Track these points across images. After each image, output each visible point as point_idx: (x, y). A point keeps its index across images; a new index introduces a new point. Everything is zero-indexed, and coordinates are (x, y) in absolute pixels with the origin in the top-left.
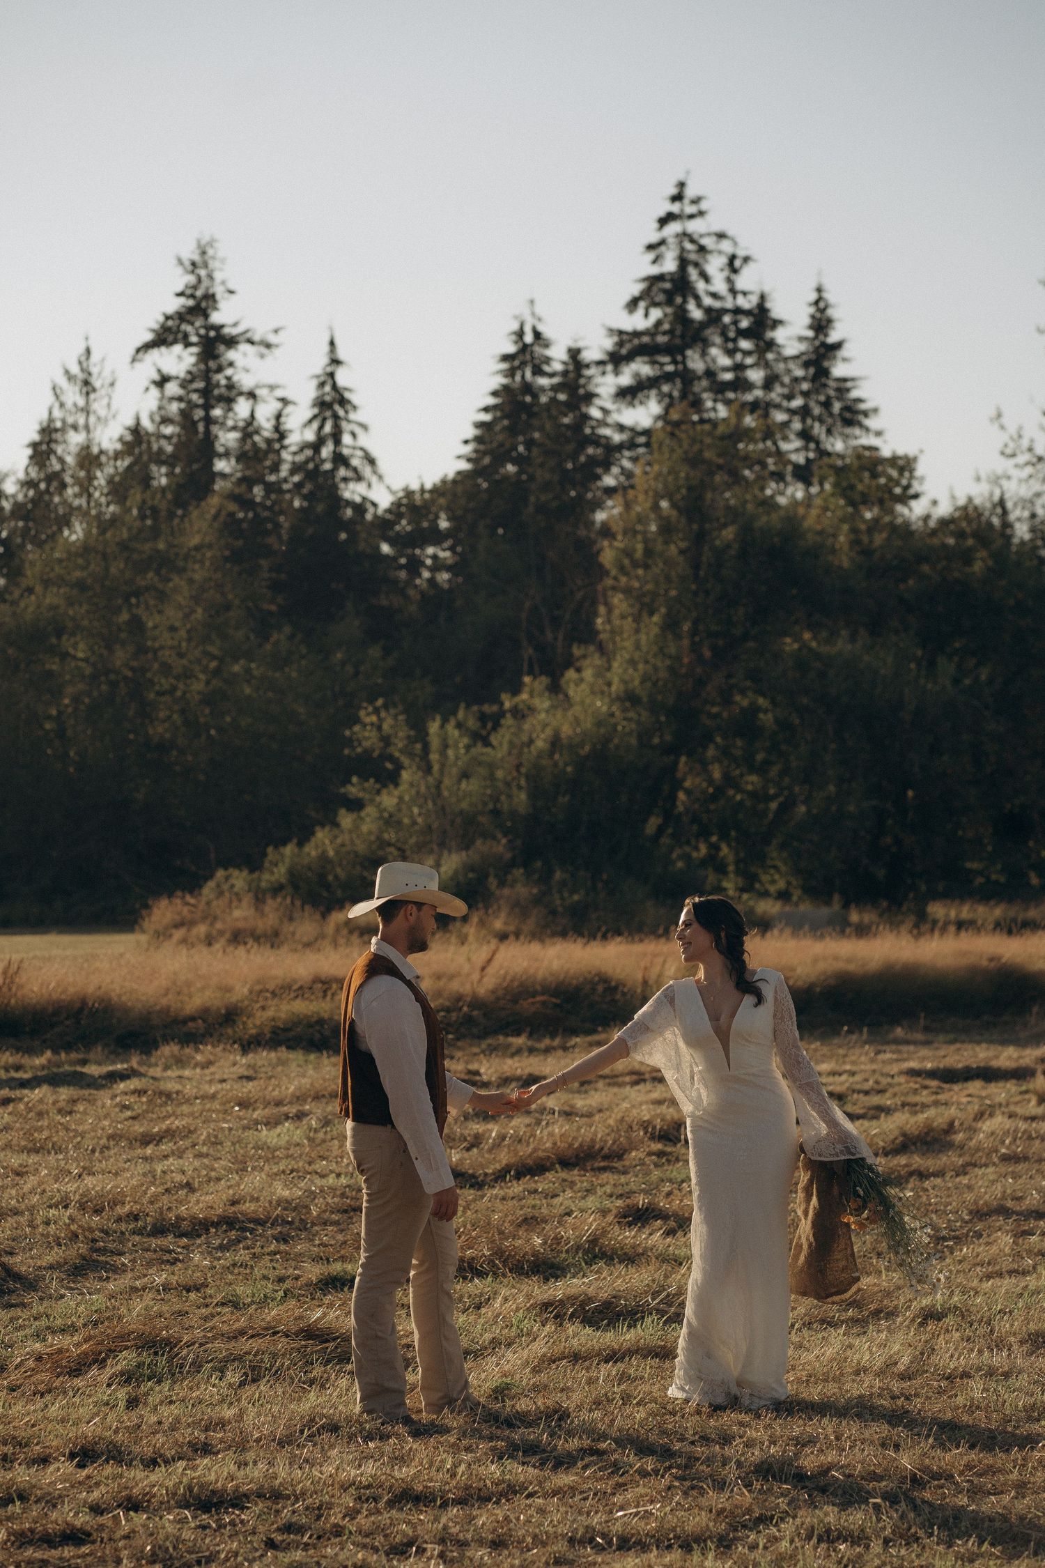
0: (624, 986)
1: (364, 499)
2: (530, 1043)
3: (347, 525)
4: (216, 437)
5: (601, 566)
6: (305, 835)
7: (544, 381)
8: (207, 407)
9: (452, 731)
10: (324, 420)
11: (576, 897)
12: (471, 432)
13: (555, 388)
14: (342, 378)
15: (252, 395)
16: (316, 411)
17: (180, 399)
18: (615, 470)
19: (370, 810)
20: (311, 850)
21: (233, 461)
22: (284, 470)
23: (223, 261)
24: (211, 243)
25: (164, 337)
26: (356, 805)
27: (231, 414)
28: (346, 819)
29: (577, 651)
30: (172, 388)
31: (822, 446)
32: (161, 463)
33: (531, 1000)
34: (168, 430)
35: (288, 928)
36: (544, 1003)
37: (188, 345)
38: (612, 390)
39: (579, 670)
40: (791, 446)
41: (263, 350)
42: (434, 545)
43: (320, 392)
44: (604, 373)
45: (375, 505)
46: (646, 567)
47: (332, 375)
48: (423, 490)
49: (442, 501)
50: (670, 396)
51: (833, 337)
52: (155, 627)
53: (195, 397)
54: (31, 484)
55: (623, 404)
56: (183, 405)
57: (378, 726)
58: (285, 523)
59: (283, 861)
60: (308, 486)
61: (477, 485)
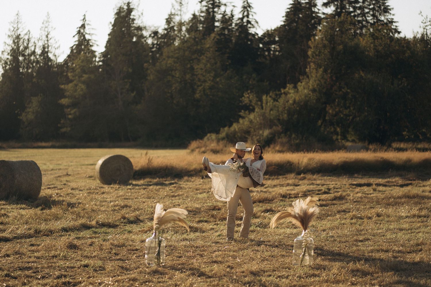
0: (294, 164)
1: (255, 33)
2: (269, 177)
3: (251, 40)
4: (215, 16)
5: (308, 55)
6: (230, 125)
8: (213, 8)
9: (269, 99)
10: (244, 11)
11: (297, 141)
12: (284, 14)
13: (306, 3)
15: (225, 5)
16: (242, 9)
17: (206, 6)
18: (321, 25)
19: (247, 119)
20: (232, 129)
21: (220, 22)
22: (233, 25)
26: (243, 118)
27: (219, 10)
28: (241, 121)
29: (301, 78)
30: (204, 3)
31: (378, 18)
32: (200, 23)
33: (271, 167)
34: (203, 14)
35: (225, 149)
36: (274, 168)
38: (322, 4)
39: (301, 83)
40: (370, 18)
42: (274, 44)
43: (243, 4)
45: (257, 34)
46: (319, 56)
48: (272, 30)
49: (277, 33)
50: (337, 5)
52: (197, 69)
53: (210, 6)
54: (165, 29)
55: (324, 7)
56: (207, 8)
57: (249, 97)
58: (234, 40)
59: (225, 131)
60: (240, 29)
61: (286, 29)
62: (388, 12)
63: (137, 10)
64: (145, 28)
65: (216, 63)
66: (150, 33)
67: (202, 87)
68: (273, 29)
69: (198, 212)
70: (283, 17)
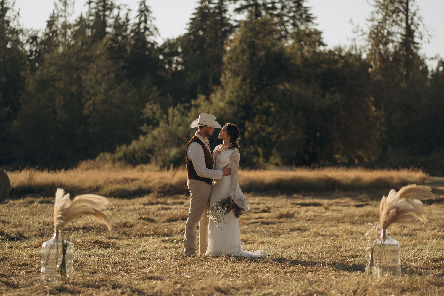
1: (154, 41)
3: (149, 50)
4: (107, 21)
6: (129, 143)
7: (211, 6)
8: (104, 11)
9: (176, 112)
10: (141, 16)
12: (190, 21)
13: (216, 8)
15: (118, 8)
16: (139, 13)
17: (96, 8)
18: (233, 34)
19: (149, 135)
20: (131, 148)
21: (112, 28)
22: (128, 32)
26: (145, 134)
27: (112, 13)
28: (142, 138)
29: (214, 88)
30: (93, 5)
31: (299, 28)
32: (89, 28)
34: (92, 18)
38: (234, 9)
39: (215, 94)
40: (290, 28)
42: (177, 56)
43: (140, 7)
44: (231, 3)
45: (157, 43)
47: (144, 2)
48: (173, 39)
49: (179, 43)
50: (252, 11)
52: (85, 79)
53: (100, 8)
54: (47, 34)
55: (236, 13)
56: (97, 10)
57: (152, 109)
58: (128, 48)
59: (121, 151)
60: (136, 37)
61: (190, 38)
62: (311, 21)
63: (12, 9)
64: (22, 31)
65: (108, 74)
66: (27, 38)
67: (91, 101)
68: (175, 38)
69: (104, 229)
70: (187, 24)
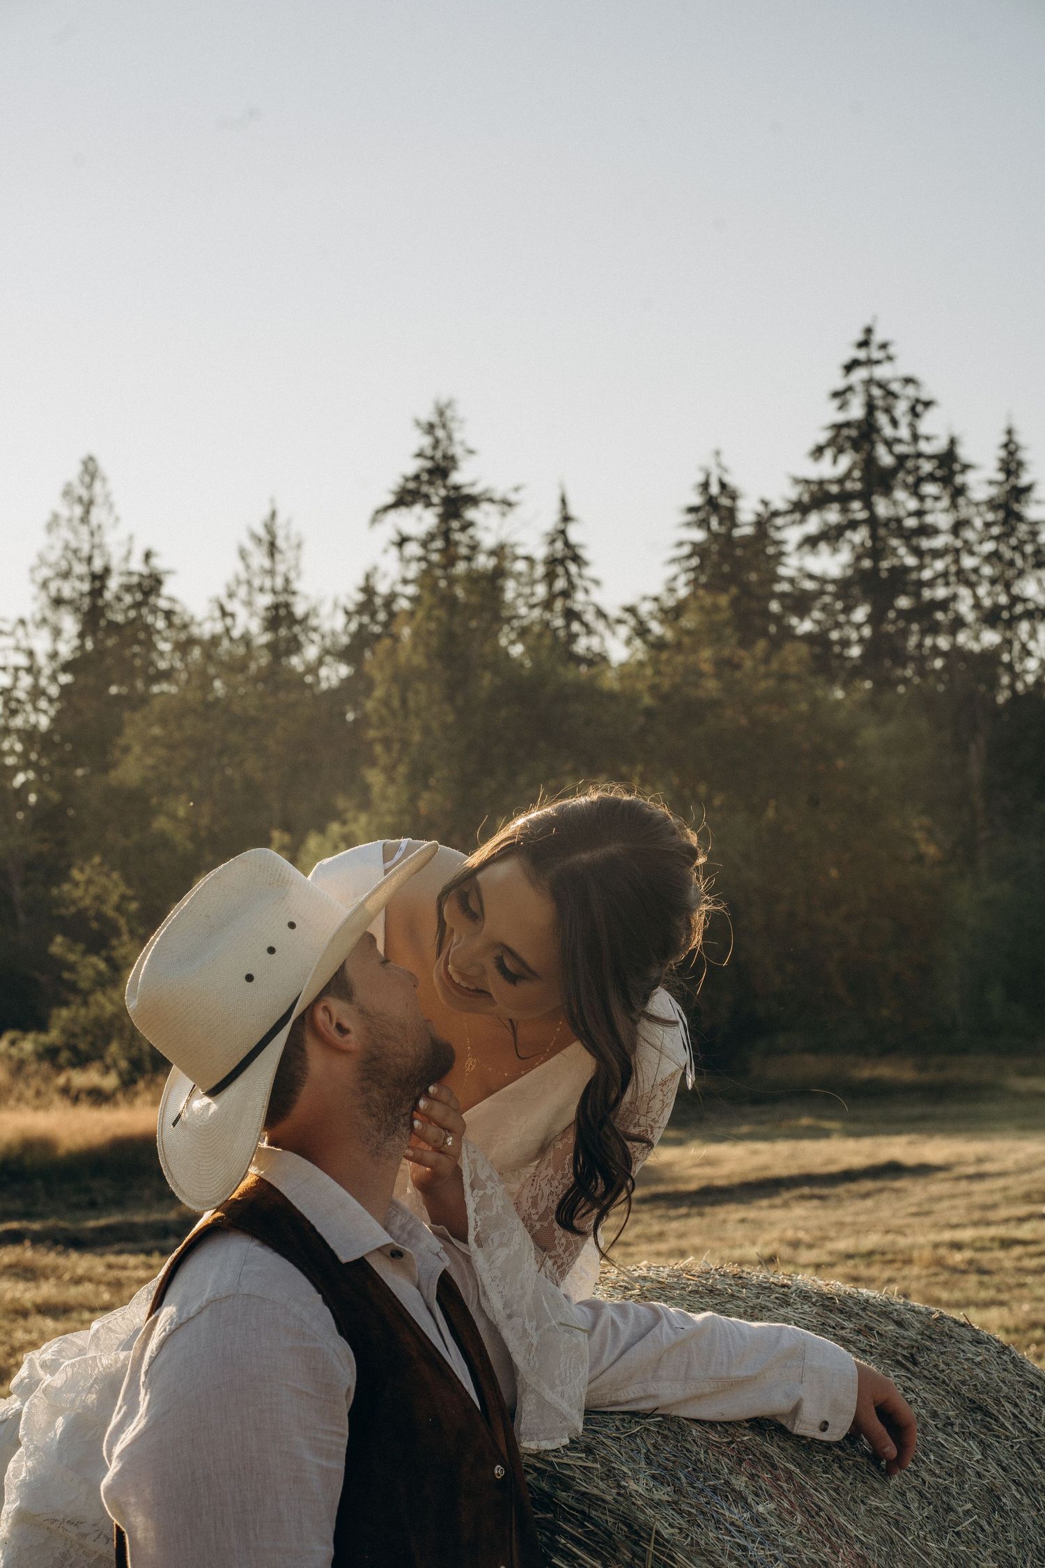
10: (556, 577)
14: (574, 534)
16: (548, 568)
17: (420, 559)
23: (462, 422)
24: (449, 404)
25: (406, 497)
30: (413, 549)
37: (429, 504)
38: (802, 539)
41: (506, 508)
43: (551, 550)
44: (793, 523)
47: (563, 532)
51: (1024, 480)
53: (435, 557)
56: (423, 565)
